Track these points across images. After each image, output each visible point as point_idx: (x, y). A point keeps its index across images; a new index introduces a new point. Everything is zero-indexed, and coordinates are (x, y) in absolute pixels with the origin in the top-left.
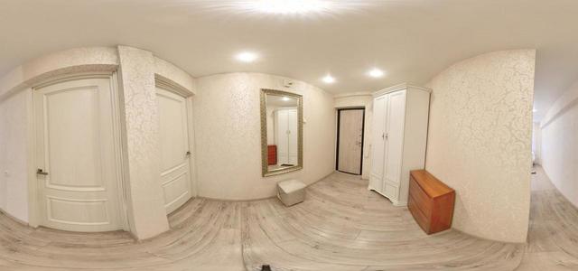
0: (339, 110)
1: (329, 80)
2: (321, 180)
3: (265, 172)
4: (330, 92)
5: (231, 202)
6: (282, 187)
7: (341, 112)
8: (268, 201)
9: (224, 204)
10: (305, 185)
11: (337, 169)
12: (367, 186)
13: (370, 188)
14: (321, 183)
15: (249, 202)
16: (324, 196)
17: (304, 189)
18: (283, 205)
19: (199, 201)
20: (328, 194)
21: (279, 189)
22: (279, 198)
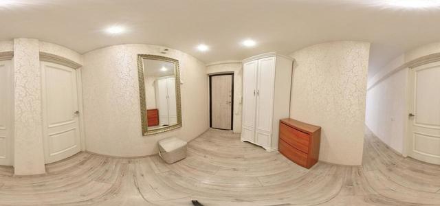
0: (210, 76)
1: (203, 48)
2: (199, 136)
3: (144, 132)
4: (203, 60)
5: (113, 158)
6: (162, 145)
7: (213, 78)
8: (149, 158)
9: (106, 159)
10: (186, 143)
11: (211, 126)
12: (240, 138)
13: (243, 139)
14: (199, 139)
15: (130, 160)
16: (204, 151)
17: (185, 147)
18: (165, 162)
19: (86, 155)
20: (208, 149)
21: (159, 147)
22: (160, 156)
